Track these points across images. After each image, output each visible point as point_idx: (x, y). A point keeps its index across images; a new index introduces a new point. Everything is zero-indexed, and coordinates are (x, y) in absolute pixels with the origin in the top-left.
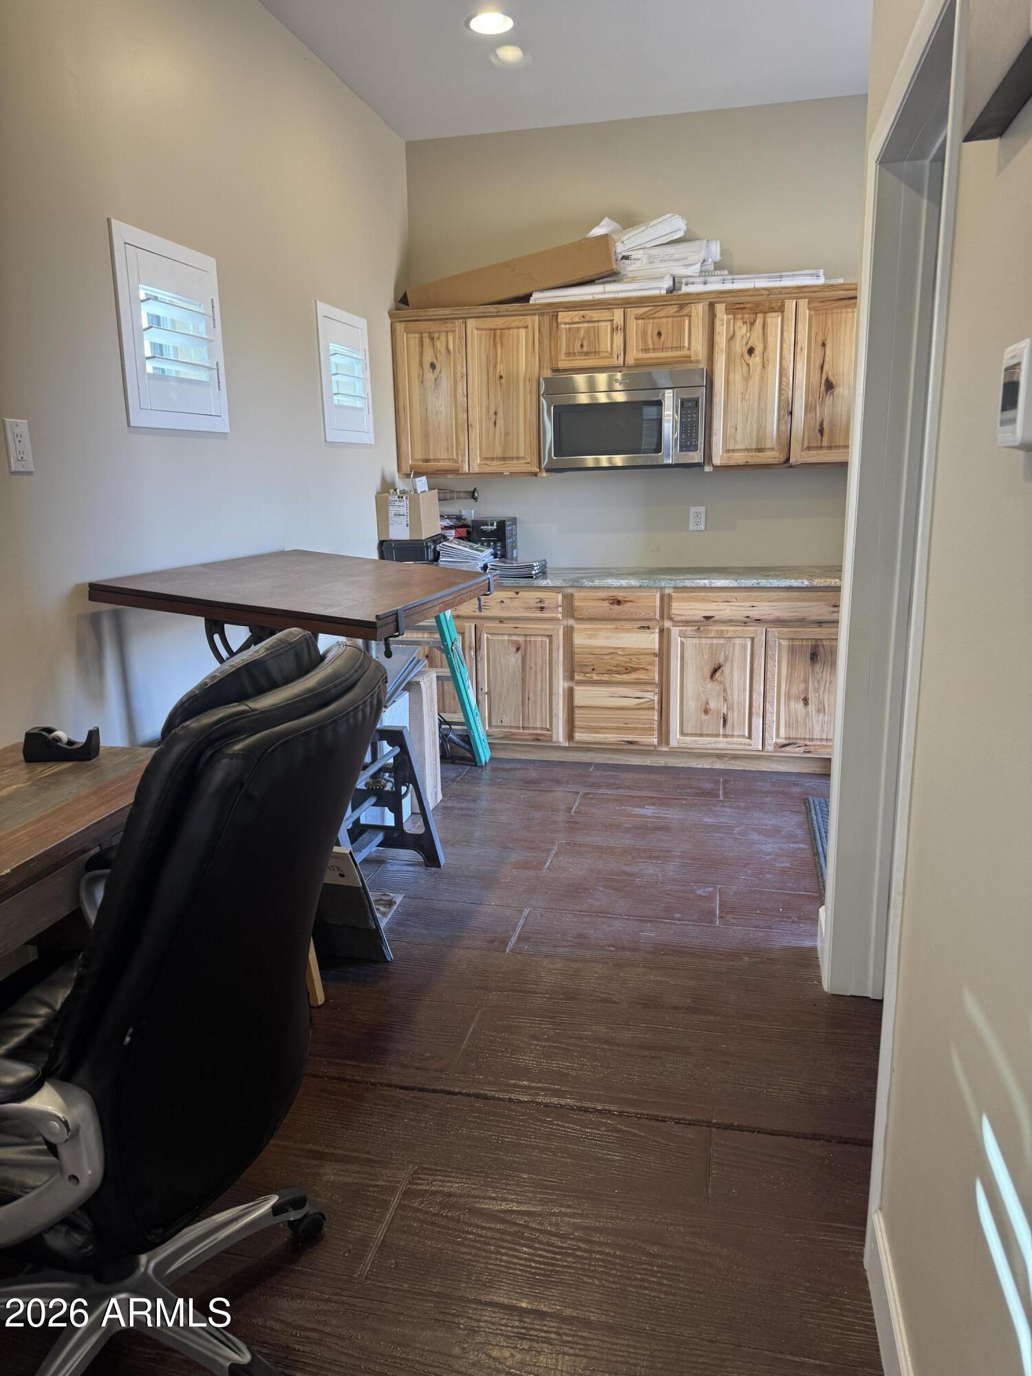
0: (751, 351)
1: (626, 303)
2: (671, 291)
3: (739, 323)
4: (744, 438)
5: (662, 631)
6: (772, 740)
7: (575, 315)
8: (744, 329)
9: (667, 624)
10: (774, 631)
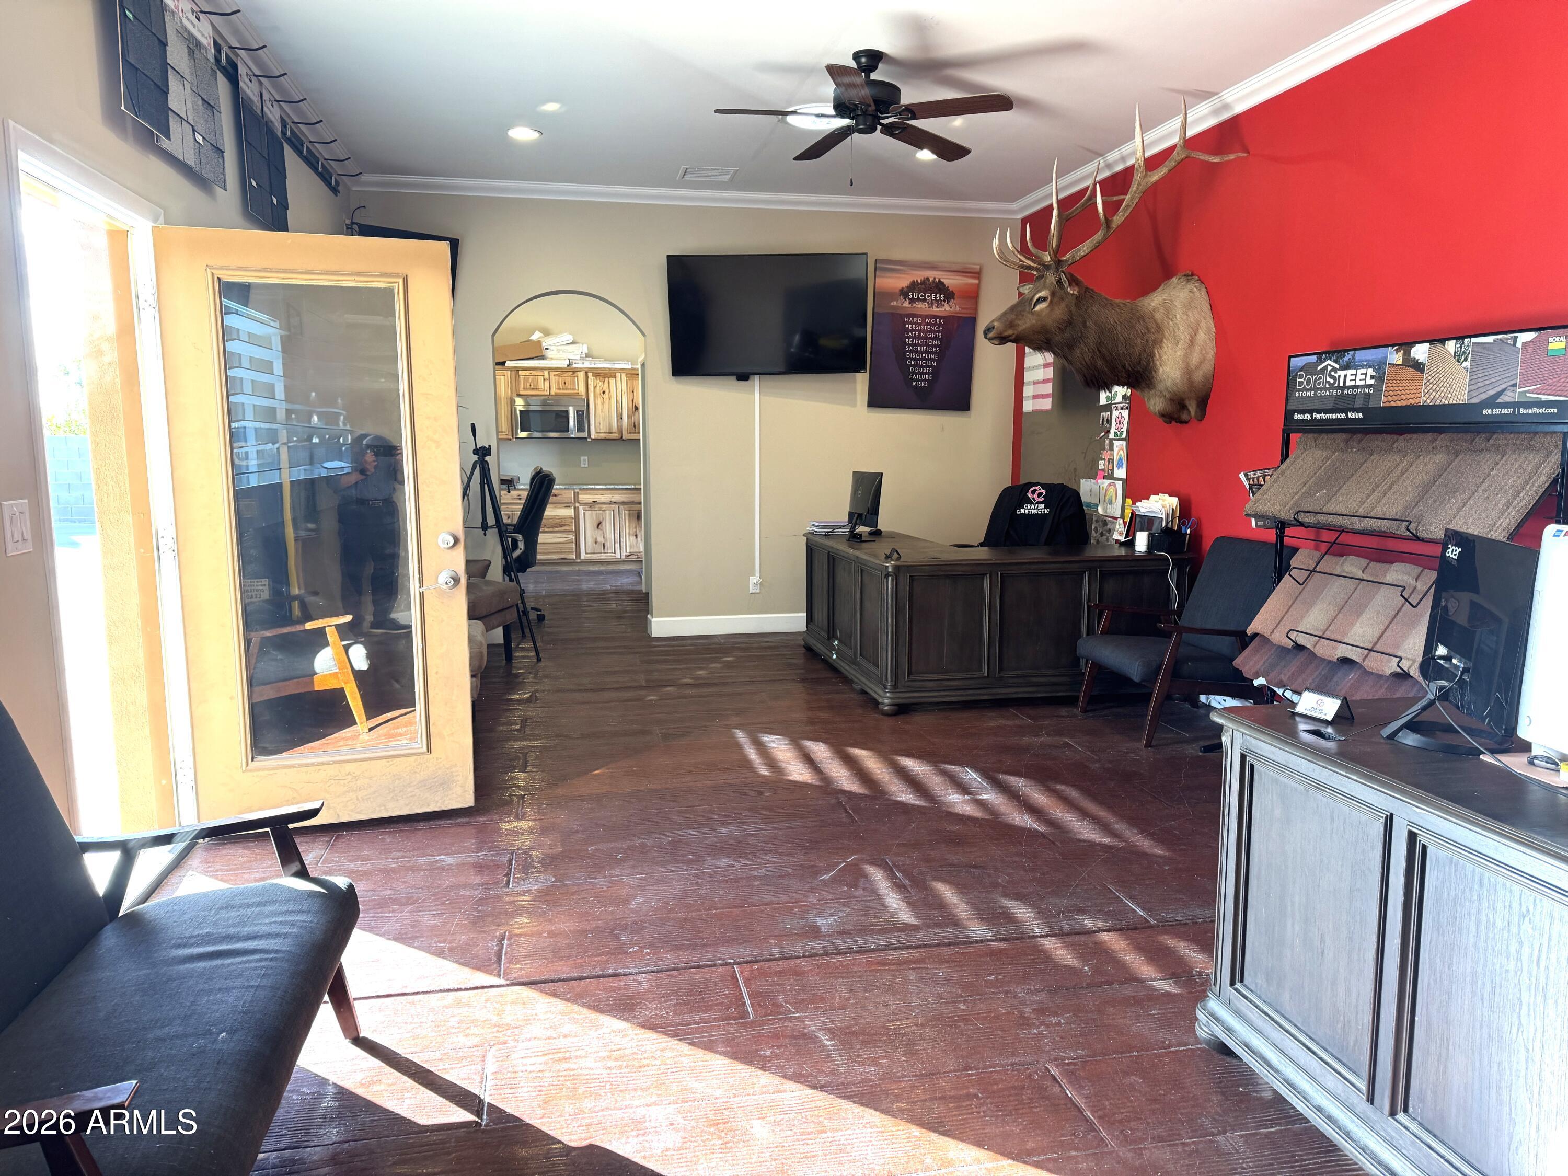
0: (604, 392)
1: (550, 369)
2: (568, 366)
3: (598, 381)
4: (603, 428)
5: (575, 508)
6: (624, 554)
7: (527, 373)
8: (601, 383)
9: (577, 505)
10: (621, 507)
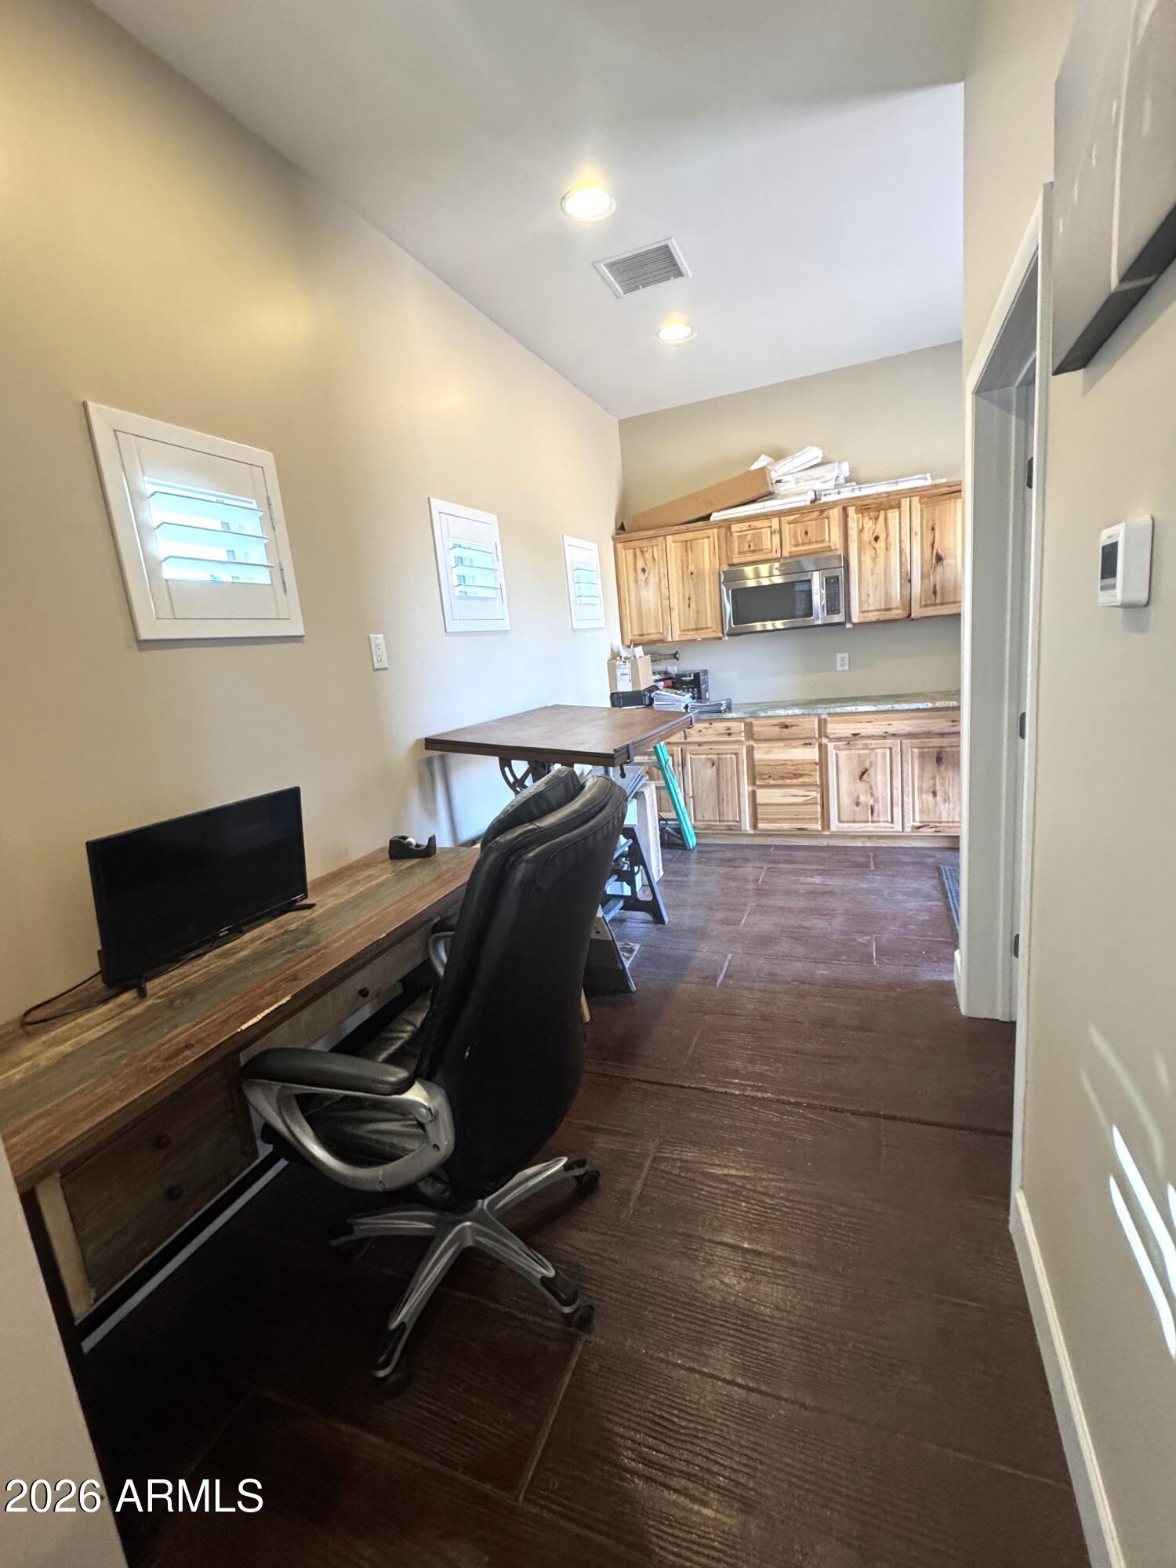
0: (876, 539)
1: (780, 514)
2: (813, 502)
3: (866, 519)
4: (875, 602)
6: (910, 824)
7: (744, 526)
8: (871, 523)
9: (824, 741)
10: (906, 742)
